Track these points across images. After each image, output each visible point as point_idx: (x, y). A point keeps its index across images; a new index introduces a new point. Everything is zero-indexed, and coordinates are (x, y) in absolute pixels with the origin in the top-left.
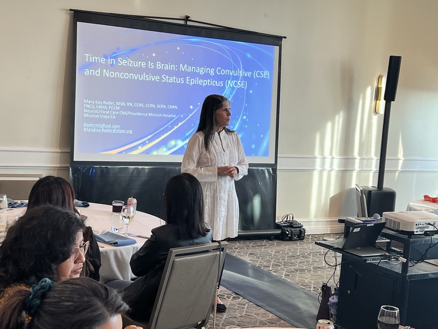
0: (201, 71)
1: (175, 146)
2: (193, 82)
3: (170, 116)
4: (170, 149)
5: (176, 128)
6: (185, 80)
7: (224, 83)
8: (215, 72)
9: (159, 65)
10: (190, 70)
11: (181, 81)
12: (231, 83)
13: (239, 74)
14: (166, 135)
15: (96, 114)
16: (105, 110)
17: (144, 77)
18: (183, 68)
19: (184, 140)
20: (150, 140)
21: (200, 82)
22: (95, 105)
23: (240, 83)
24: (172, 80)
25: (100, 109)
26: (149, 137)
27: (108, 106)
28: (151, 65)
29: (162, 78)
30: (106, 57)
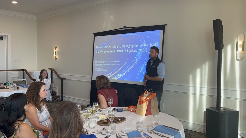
0: (129, 46)
1: (119, 76)
2: (126, 51)
3: (118, 65)
4: (117, 77)
5: (120, 69)
6: (123, 51)
7: (137, 51)
8: (134, 46)
9: (115, 47)
10: (125, 47)
11: (122, 51)
12: (140, 50)
13: (144, 46)
14: (116, 72)
15: (98, 65)
16: (100, 64)
17: (111, 51)
18: (123, 46)
19: (122, 74)
20: (112, 74)
21: (128, 51)
22: (98, 62)
23: (144, 50)
24: (119, 51)
25: (99, 63)
26: (111, 73)
27: (101, 62)
28: (113, 47)
29: (116, 51)
30: (101, 47)
